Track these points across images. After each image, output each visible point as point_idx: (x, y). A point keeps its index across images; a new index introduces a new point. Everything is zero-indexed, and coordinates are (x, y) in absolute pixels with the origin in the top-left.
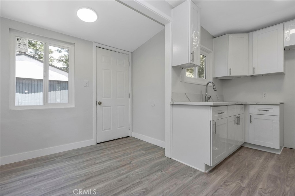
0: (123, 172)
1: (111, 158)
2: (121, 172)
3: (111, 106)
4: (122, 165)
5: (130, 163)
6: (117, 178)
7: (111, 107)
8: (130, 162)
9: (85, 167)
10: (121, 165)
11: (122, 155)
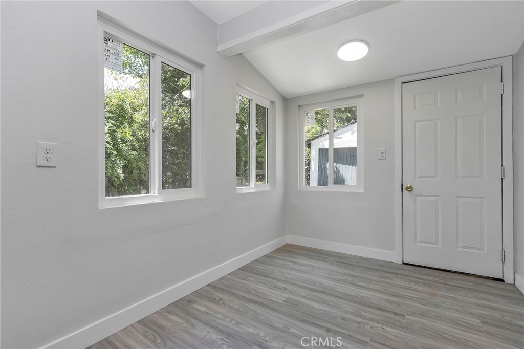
0: (367, 314)
1: (389, 291)
2: (364, 314)
3: (438, 196)
4: (384, 308)
5: (403, 316)
6: (347, 313)
7: (439, 198)
8: (405, 314)
9: (337, 280)
10: (382, 306)
11: (413, 299)
